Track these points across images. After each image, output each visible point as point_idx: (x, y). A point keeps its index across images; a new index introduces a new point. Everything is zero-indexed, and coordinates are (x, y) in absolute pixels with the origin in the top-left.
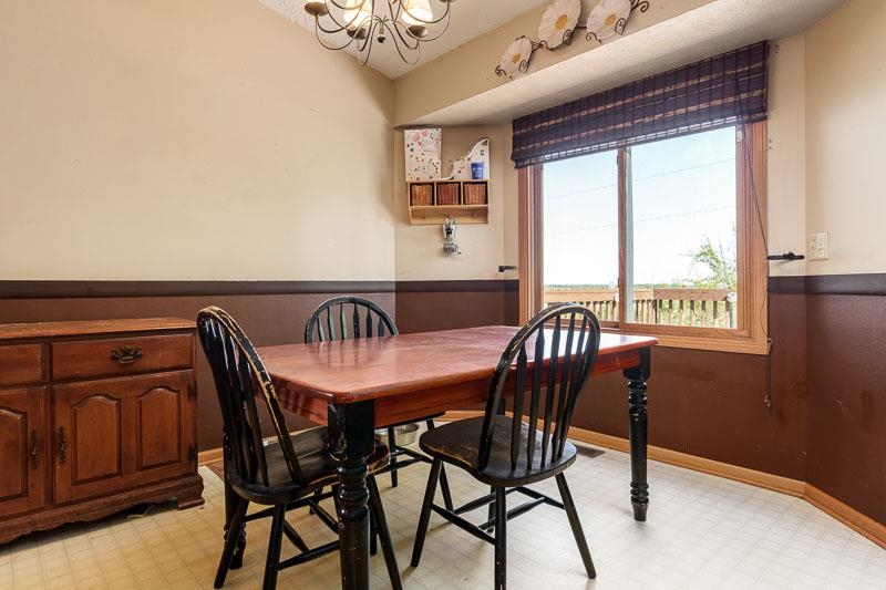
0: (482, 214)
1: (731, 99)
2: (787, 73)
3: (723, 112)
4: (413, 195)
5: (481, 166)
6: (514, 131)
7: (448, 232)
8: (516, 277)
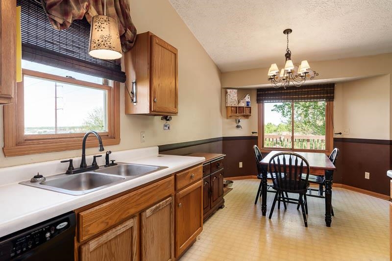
0: (247, 116)
1: (326, 95)
2: (338, 93)
3: (323, 98)
4: (232, 110)
5: (249, 102)
6: (257, 92)
7: (239, 121)
8: (257, 135)
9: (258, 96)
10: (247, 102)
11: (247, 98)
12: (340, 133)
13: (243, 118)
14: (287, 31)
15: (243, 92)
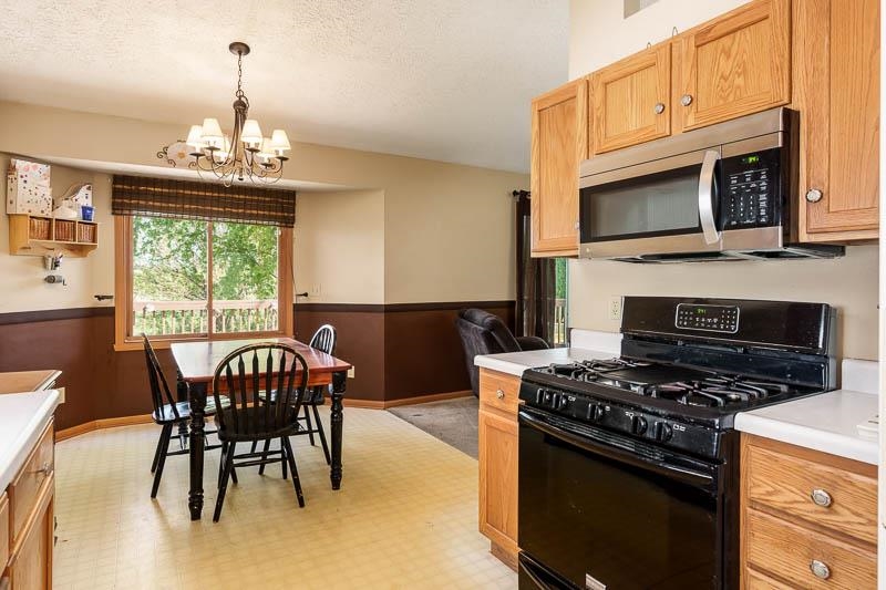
0: (79, 250)
1: (280, 214)
3: (275, 219)
4: (32, 228)
5: (91, 209)
6: (114, 183)
7: (56, 264)
8: (113, 305)
9: (116, 193)
10: (85, 209)
11: (84, 198)
12: (306, 295)
13: (69, 253)
14: (241, 48)
15: (69, 177)
